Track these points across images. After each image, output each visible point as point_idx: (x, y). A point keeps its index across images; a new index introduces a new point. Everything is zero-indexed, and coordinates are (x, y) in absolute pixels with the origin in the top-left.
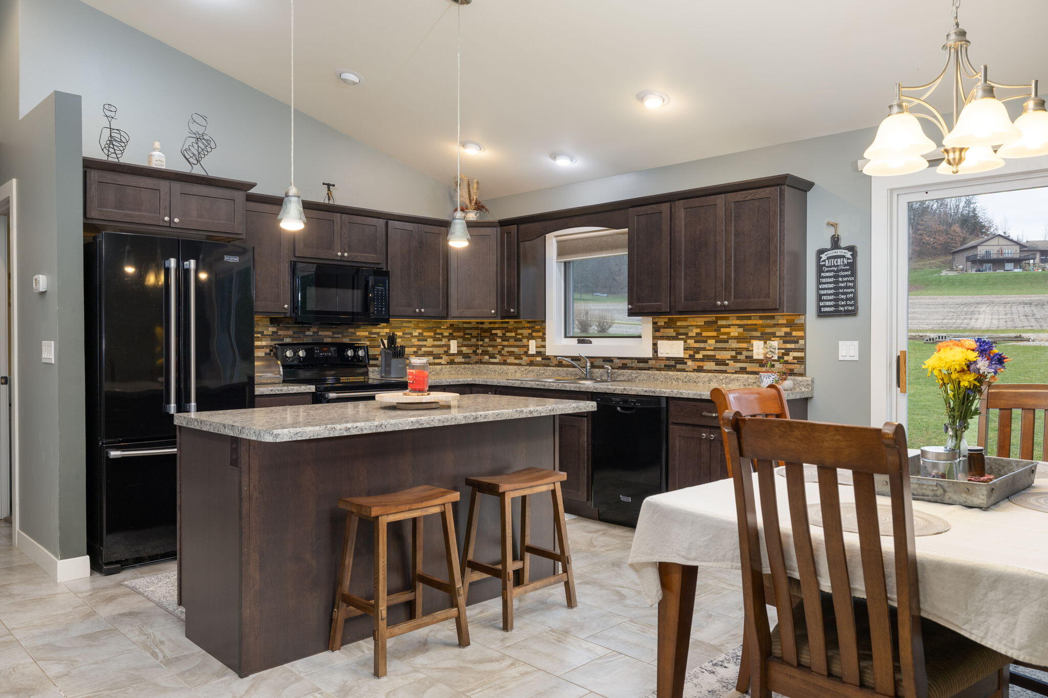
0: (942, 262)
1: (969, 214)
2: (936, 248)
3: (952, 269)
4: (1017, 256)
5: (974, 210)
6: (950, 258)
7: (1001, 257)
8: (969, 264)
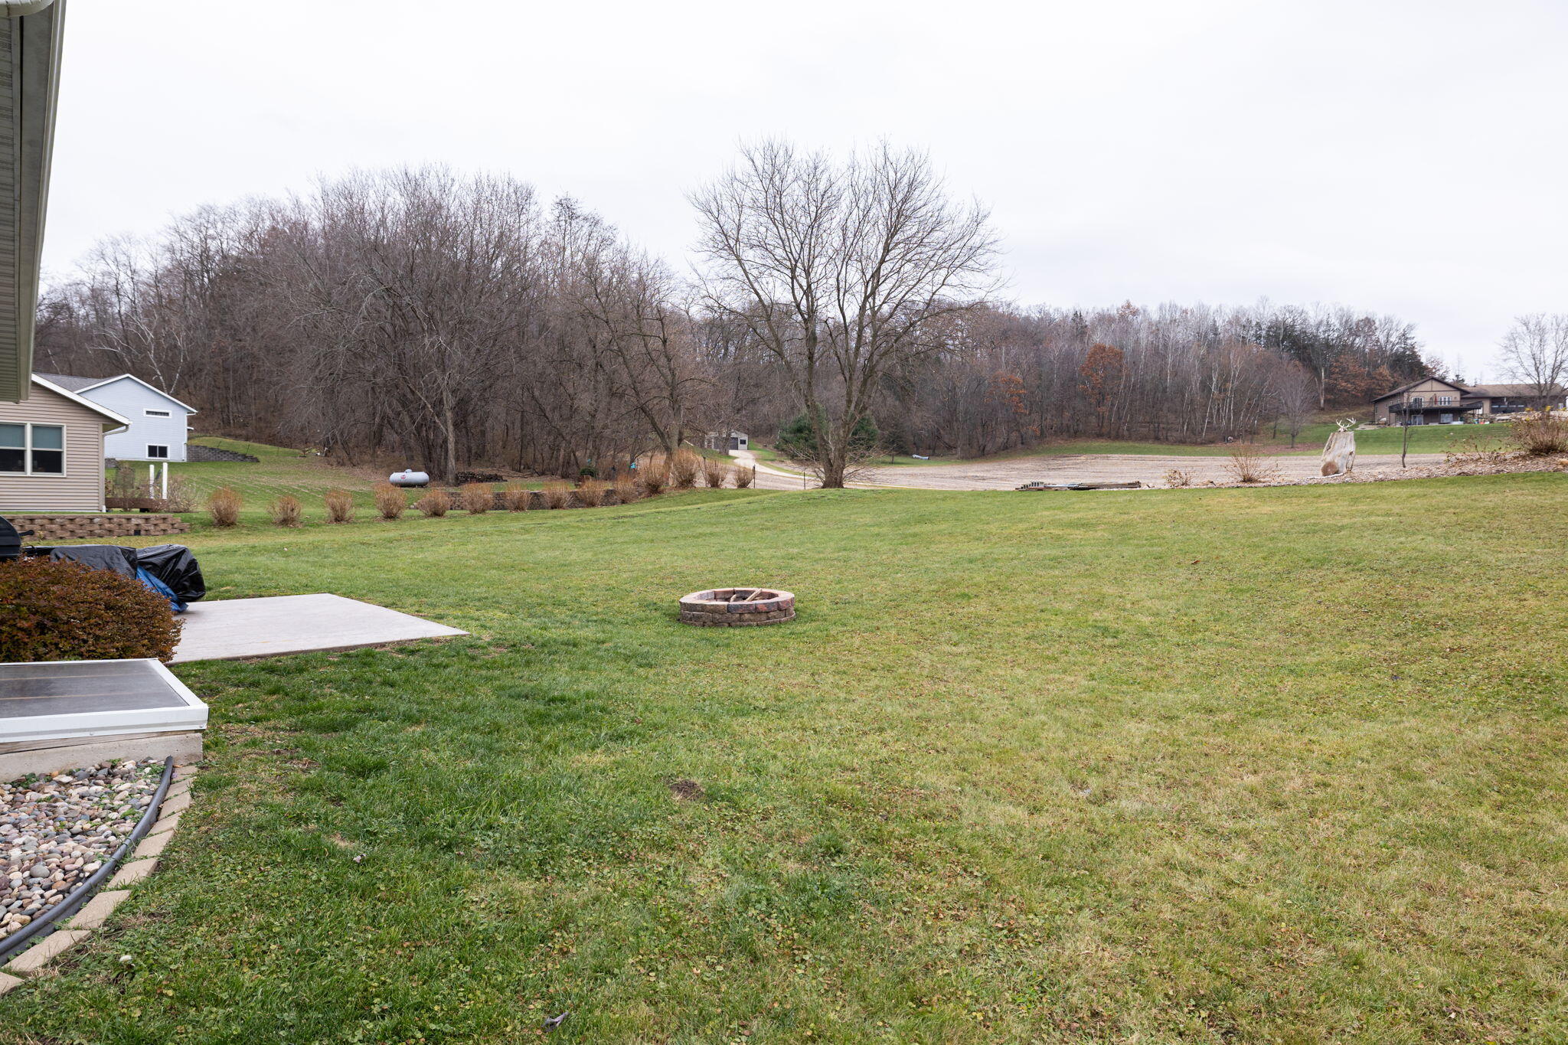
0: (1363, 414)
1: (1404, 352)
2: (1356, 397)
3: (1372, 423)
4: (1457, 405)
5: (1413, 347)
6: (1372, 409)
7: (1435, 406)
8: (1393, 415)
